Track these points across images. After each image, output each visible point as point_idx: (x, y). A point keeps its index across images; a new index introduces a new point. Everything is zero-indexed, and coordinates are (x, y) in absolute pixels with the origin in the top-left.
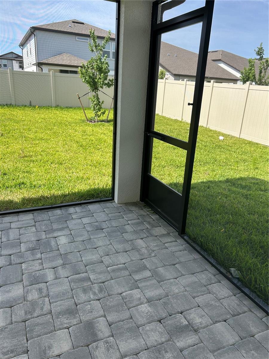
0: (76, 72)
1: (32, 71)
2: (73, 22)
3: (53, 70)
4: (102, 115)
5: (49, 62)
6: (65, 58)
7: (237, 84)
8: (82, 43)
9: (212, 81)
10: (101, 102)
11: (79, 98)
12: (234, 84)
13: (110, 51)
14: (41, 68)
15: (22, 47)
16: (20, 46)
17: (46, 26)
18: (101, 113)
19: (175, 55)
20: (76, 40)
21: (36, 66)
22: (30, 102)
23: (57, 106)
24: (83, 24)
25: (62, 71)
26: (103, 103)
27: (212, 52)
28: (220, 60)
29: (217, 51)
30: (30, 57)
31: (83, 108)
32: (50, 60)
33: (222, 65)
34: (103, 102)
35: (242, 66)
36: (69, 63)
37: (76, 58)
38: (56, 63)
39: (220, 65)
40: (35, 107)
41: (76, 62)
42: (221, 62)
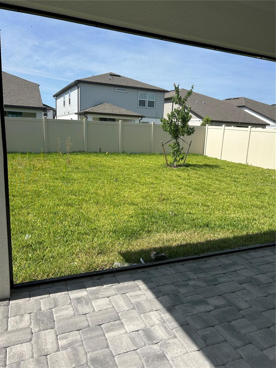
0: (114, 120)
1: (70, 119)
2: (111, 75)
3: (121, 119)
4: (180, 160)
5: (94, 112)
6: (107, 107)
7: (265, 128)
8: (123, 93)
9: (250, 127)
10: (181, 149)
11: (163, 146)
12: (263, 128)
13: (146, 100)
14: (86, 117)
15: (55, 97)
16: (54, 97)
17: (88, 79)
18: (180, 158)
19: (203, 103)
20: (116, 91)
21: (77, 115)
22: (100, 149)
23: (123, 153)
24: (119, 76)
25: (101, 119)
26: (182, 150)
27: (234, 99)
28: (244, 106)
29: (239, 98)
30: (68, 106)
31: (165, 154)
32: (94, 109)
33: (247, 111)
34: (182, 148)
35: (266, 111)
36: (111, 112)
37: (116, 107)
38: (100, 112)
39: (245, 110)
40: (105, 153)
41: (118, 111)
42: (245, 108)
